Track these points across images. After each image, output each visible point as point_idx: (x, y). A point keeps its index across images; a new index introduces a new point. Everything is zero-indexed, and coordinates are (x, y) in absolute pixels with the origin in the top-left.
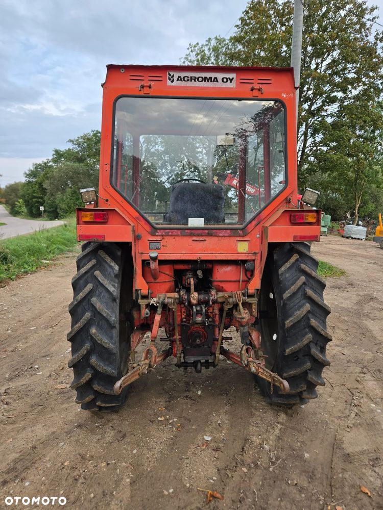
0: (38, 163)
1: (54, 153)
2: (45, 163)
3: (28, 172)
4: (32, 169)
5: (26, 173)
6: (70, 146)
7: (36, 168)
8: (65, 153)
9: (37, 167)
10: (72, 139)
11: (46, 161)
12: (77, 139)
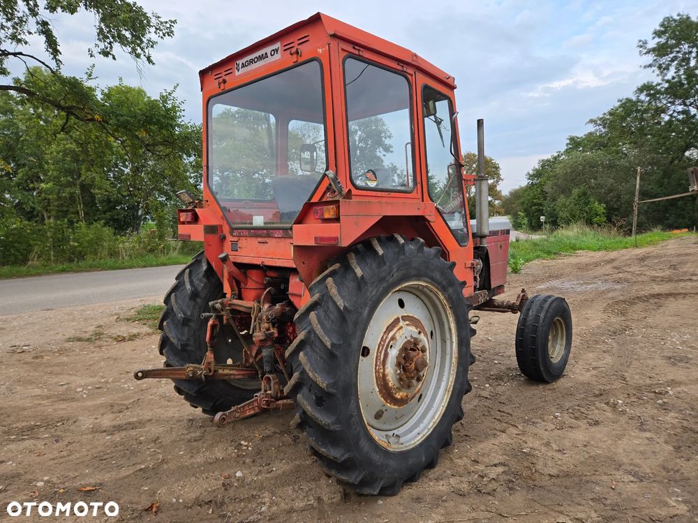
0: (546, 159)
1: (568, 142)
2: (555, 158)
3: (531, 173)
4: (537, 167)
5: (529, 174)
6: (591, 128)
7: (543, 166)
8: (584, 140)
9: (545, 164)
10: (594, 118)
11: (556, 154)
12: (601, 116)
